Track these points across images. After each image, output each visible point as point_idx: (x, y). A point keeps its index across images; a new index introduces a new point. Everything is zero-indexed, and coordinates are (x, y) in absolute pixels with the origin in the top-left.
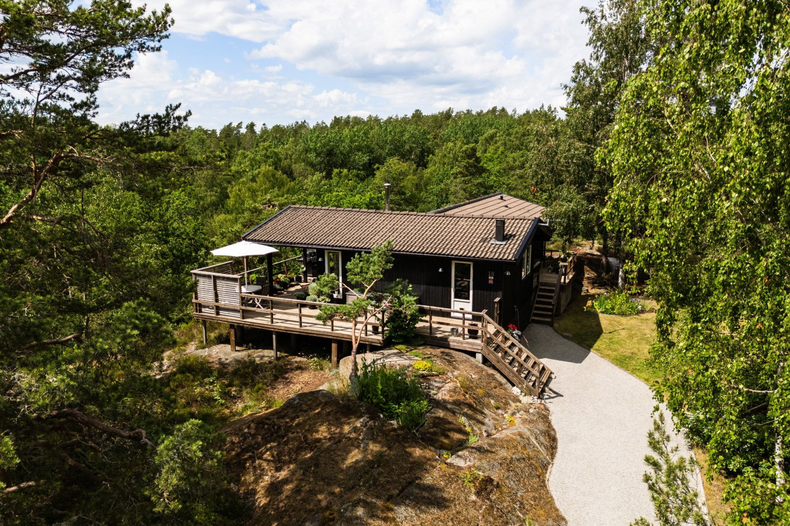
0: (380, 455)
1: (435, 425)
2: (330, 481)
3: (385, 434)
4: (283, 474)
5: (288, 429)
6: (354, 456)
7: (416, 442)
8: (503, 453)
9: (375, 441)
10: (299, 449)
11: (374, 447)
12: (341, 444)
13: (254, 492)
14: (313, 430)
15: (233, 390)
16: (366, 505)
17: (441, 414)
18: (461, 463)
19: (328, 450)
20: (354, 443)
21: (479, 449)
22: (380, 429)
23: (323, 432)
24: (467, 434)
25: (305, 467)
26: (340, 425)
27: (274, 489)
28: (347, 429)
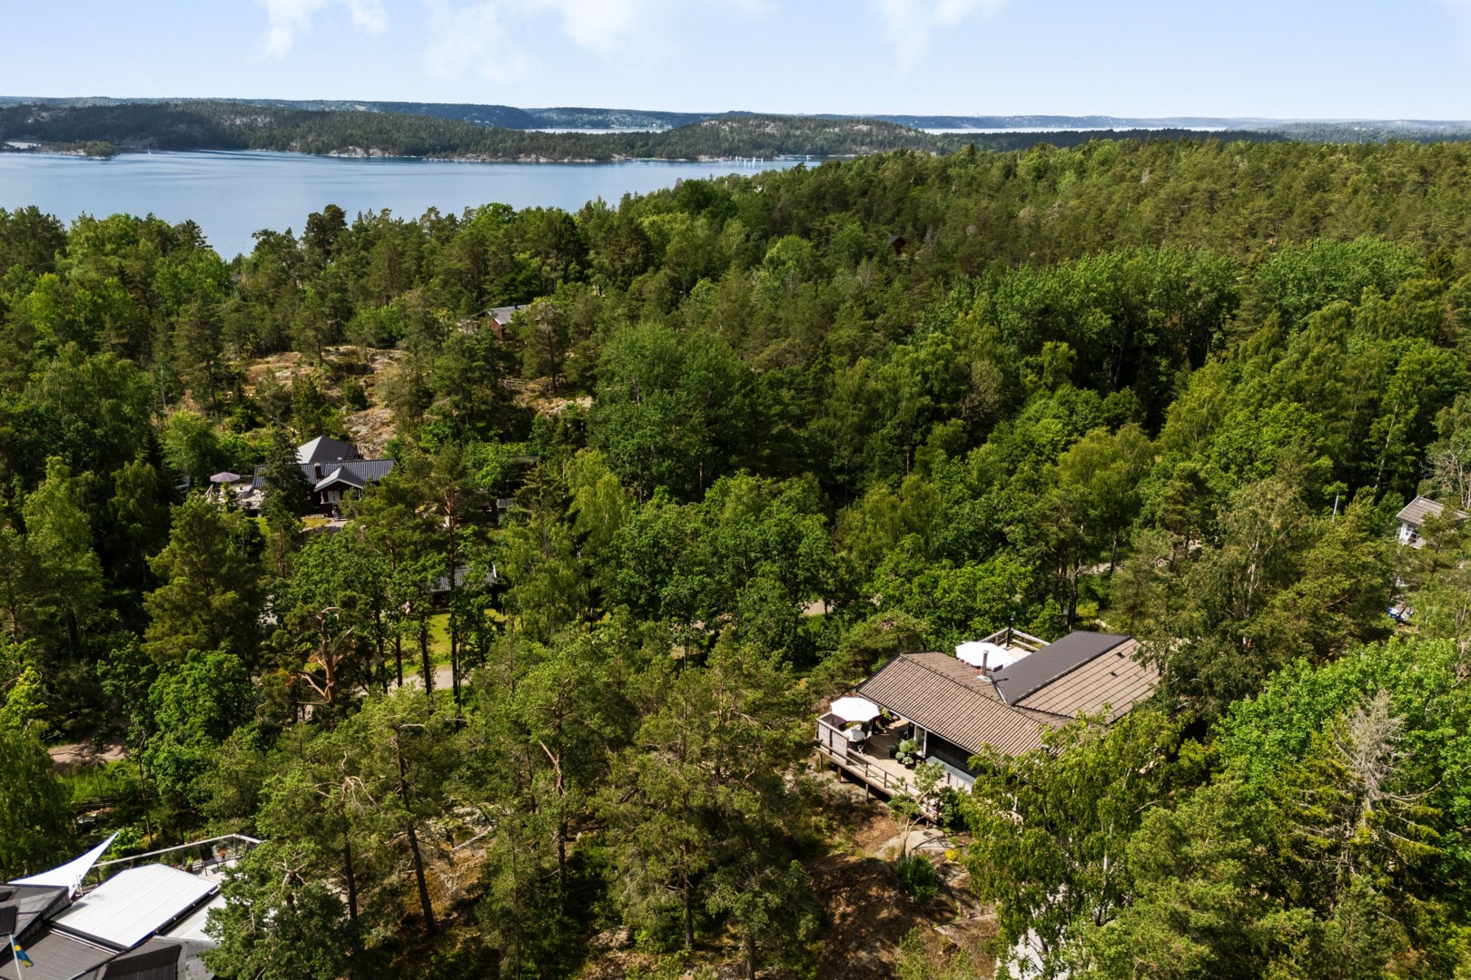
0: (897, 917)
1: (936, 905)
2: (869, 924)
3: (905, 905)
4: (849, 910)
5: (857, 882)
6: (884, 914)
7: (920, 914)
8: (975, 931)
9: (897, 907)
10: (860, 898)
11: (896, 911)
12: (881, 902)
13: (834, 915)
14: (869, 888)
15: (835, 823)
16: (882, 942)
17: (944, 897)
18: (943, 932)
19: (874, 904)
20: (886, 905)
21: (958, 926)
22: (902, 900)
23: (874, 892)
24: (956, 914)
25: (860, 909)
26: (884, 890)
27: (844, 916)
28: (886, 894)
